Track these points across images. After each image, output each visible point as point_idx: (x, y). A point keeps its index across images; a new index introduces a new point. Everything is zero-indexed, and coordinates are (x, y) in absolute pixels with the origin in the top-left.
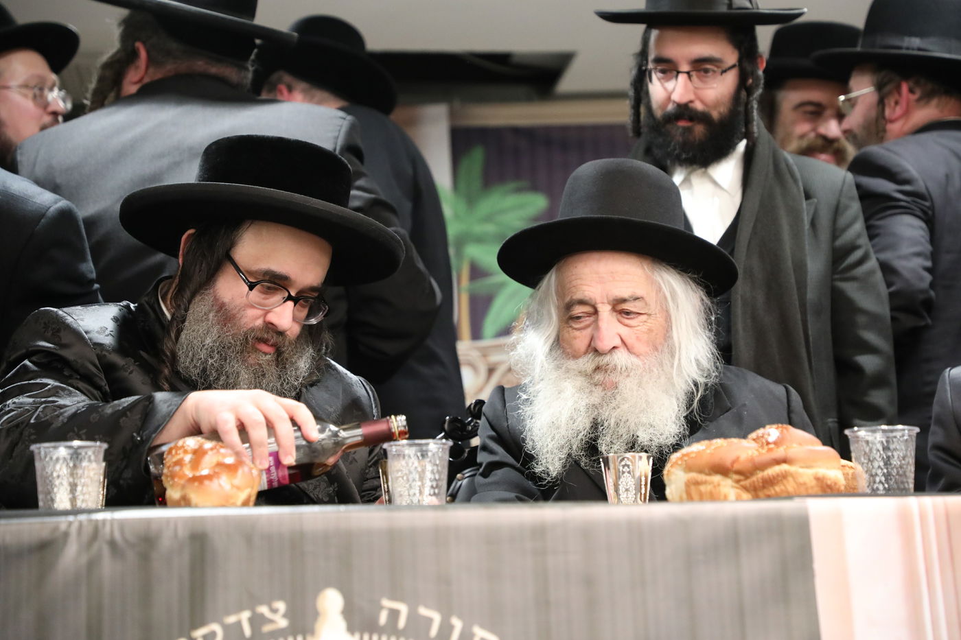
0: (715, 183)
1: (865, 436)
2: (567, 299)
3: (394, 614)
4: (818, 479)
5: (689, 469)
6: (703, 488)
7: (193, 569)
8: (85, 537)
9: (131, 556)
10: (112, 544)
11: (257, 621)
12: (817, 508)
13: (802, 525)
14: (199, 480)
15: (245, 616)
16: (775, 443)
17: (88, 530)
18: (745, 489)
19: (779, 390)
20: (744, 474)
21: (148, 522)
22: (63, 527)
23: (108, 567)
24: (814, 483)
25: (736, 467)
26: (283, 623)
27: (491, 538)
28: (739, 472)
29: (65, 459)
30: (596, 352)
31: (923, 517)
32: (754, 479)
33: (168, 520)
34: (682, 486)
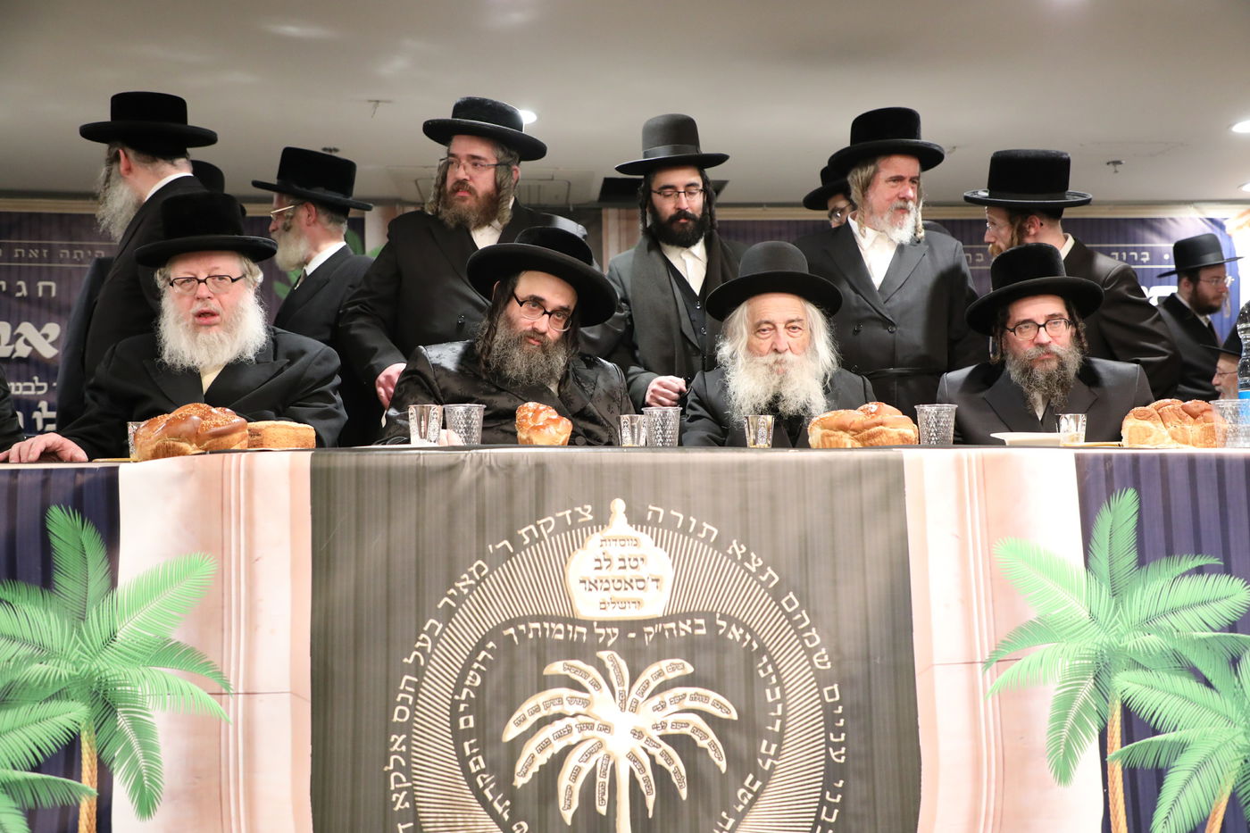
0: (694, 256)
1: (927, 411)
2: (757, 321)
3: (656, 514)
4: (900, 435)
5: (824, 427)
6: (832, 439)
7: (537, 483)
8: (475, 464)
9: (501, 475)
10: (491, 468)
11: (575, 516)
12: (909, 455)
13: (899, 465)
14: (537, 428)
15: (568, 512)
16: (875, 413)
17: (476, 459)
18: (857, 439)
19: (858, 379)
20: (857, 431)
21: (512, 454)
22: (462, 457)
23: (488, 482)
24: (898, 437)
25: (852, 427)
26: (590, 517)
27: (715, 470)
28: (853, 430)
29: (462, 413)
30: (776, 351)
31: (969, 461)
32: (863, 434)
33: (523, 455)
34: (820, 437)
